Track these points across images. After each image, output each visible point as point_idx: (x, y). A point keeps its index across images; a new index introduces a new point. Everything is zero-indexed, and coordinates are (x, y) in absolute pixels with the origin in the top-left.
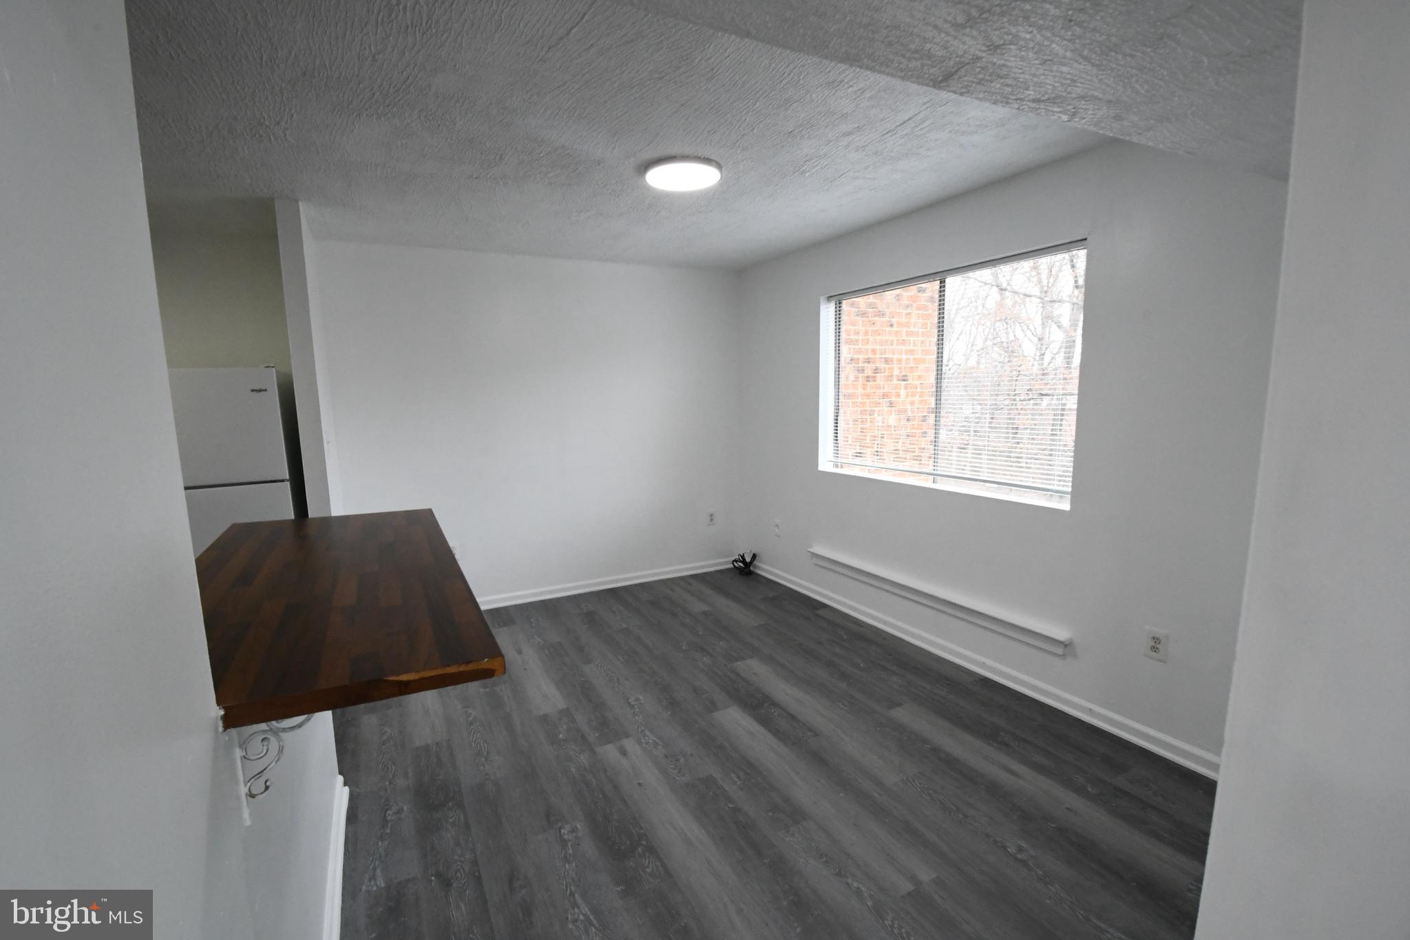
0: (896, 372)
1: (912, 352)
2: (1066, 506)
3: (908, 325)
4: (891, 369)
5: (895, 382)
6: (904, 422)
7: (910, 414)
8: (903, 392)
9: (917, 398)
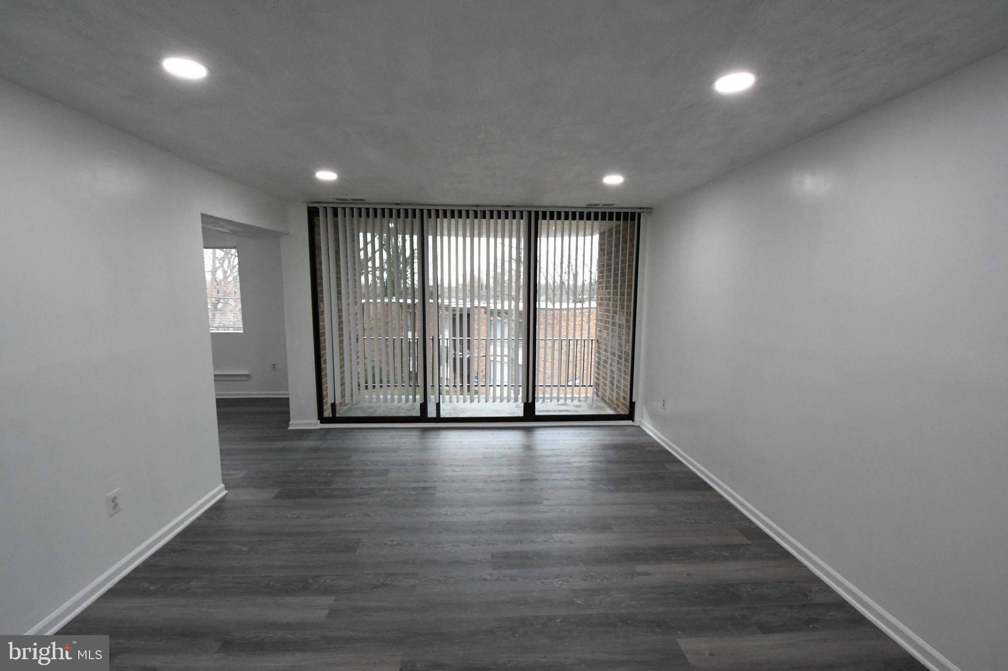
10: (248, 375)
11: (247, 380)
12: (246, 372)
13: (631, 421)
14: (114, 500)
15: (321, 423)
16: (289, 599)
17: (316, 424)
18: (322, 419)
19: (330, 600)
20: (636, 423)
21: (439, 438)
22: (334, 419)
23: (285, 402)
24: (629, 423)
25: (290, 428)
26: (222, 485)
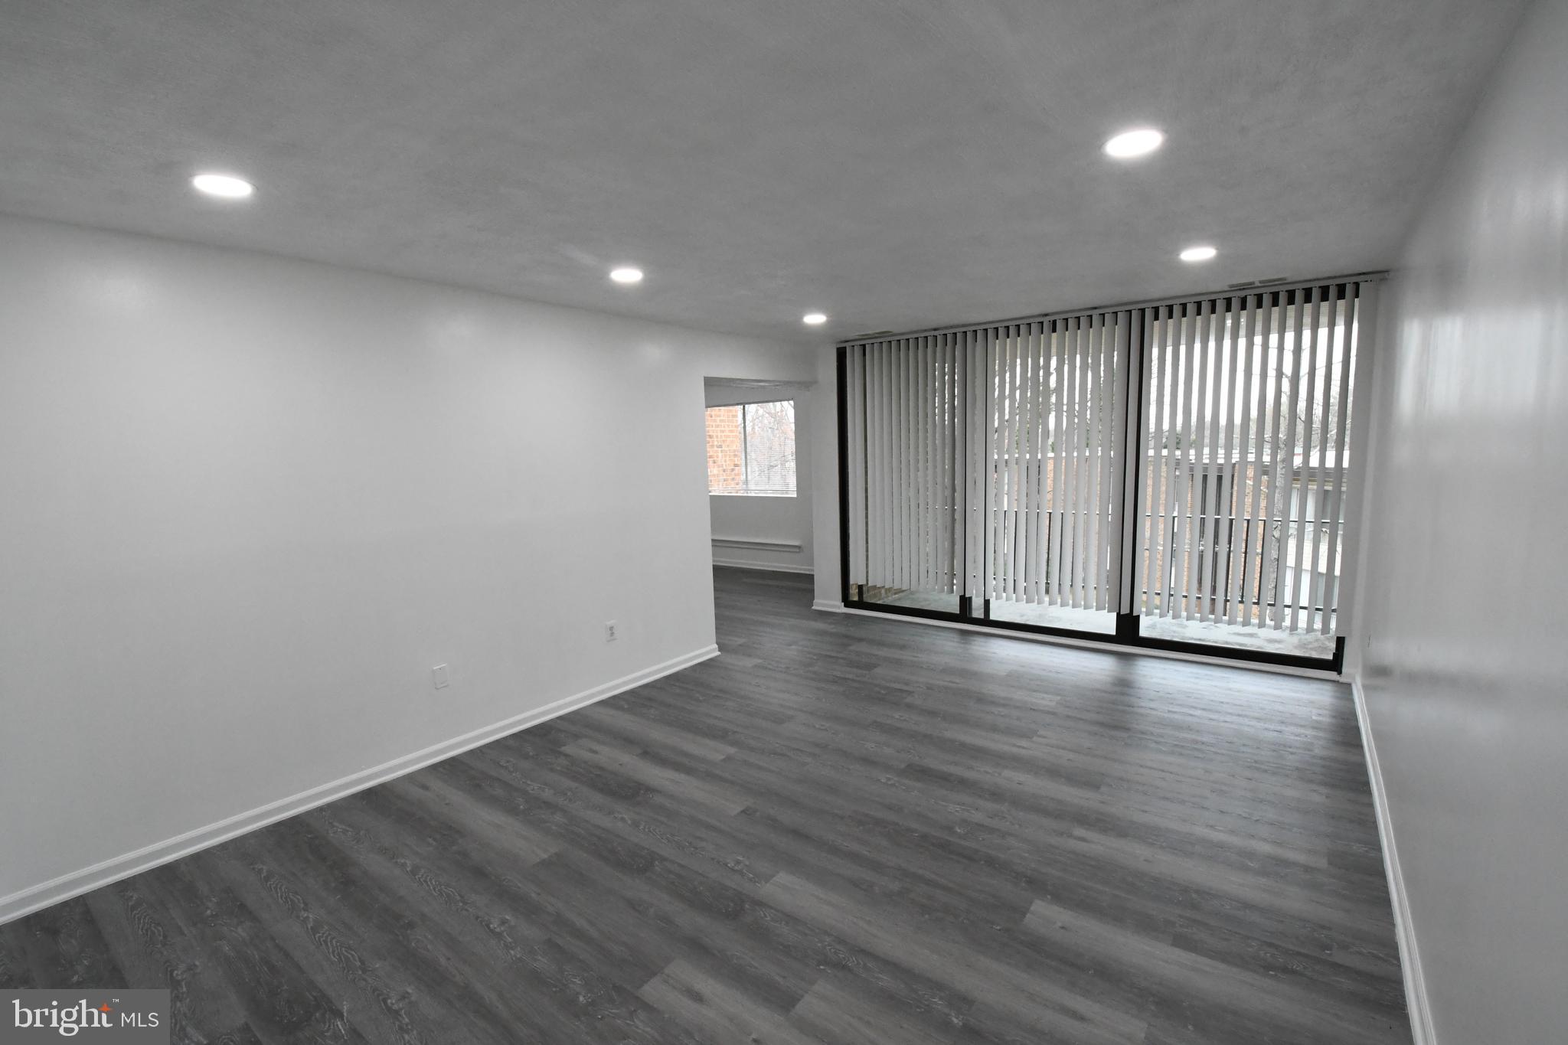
0: (716, 443)
1: (723, 431)
2: (795, 496)
3: (720, 416)
4: (713, 441)
5: (716, 449)
6: (722, 472)
7: (725, 467)
8: (720, 454)
9: (728, 458)
10: (799, 547)
11: (799, 552)
12: (796, 543)
13: (1335, 673)
14: (611, 628)
15: (846, 606)
16: (707, 741)
17: (839, 608)
18: (847, 602)
19: (732, 750)
20: (1342, 679)
21: (970, 644)
22: (861, 604)
23: (810, 578)
24: (1332, 675)
25: (813, 608)
26: (716, 646)
